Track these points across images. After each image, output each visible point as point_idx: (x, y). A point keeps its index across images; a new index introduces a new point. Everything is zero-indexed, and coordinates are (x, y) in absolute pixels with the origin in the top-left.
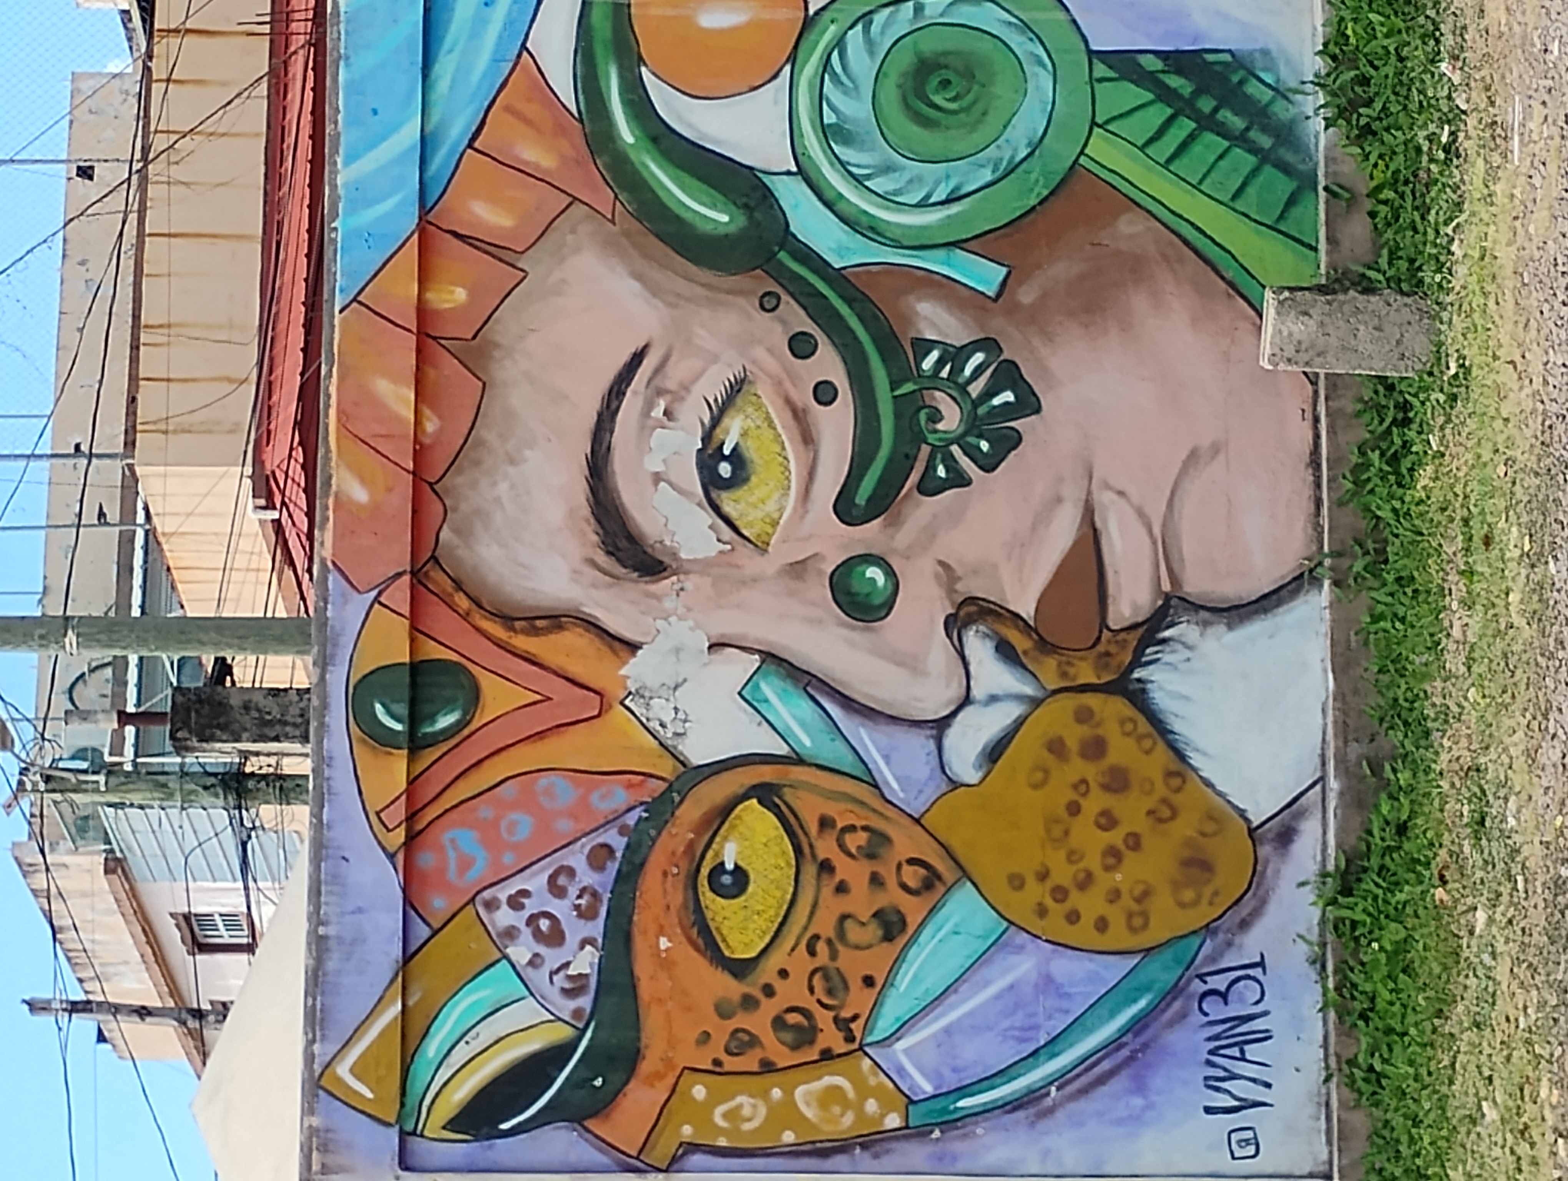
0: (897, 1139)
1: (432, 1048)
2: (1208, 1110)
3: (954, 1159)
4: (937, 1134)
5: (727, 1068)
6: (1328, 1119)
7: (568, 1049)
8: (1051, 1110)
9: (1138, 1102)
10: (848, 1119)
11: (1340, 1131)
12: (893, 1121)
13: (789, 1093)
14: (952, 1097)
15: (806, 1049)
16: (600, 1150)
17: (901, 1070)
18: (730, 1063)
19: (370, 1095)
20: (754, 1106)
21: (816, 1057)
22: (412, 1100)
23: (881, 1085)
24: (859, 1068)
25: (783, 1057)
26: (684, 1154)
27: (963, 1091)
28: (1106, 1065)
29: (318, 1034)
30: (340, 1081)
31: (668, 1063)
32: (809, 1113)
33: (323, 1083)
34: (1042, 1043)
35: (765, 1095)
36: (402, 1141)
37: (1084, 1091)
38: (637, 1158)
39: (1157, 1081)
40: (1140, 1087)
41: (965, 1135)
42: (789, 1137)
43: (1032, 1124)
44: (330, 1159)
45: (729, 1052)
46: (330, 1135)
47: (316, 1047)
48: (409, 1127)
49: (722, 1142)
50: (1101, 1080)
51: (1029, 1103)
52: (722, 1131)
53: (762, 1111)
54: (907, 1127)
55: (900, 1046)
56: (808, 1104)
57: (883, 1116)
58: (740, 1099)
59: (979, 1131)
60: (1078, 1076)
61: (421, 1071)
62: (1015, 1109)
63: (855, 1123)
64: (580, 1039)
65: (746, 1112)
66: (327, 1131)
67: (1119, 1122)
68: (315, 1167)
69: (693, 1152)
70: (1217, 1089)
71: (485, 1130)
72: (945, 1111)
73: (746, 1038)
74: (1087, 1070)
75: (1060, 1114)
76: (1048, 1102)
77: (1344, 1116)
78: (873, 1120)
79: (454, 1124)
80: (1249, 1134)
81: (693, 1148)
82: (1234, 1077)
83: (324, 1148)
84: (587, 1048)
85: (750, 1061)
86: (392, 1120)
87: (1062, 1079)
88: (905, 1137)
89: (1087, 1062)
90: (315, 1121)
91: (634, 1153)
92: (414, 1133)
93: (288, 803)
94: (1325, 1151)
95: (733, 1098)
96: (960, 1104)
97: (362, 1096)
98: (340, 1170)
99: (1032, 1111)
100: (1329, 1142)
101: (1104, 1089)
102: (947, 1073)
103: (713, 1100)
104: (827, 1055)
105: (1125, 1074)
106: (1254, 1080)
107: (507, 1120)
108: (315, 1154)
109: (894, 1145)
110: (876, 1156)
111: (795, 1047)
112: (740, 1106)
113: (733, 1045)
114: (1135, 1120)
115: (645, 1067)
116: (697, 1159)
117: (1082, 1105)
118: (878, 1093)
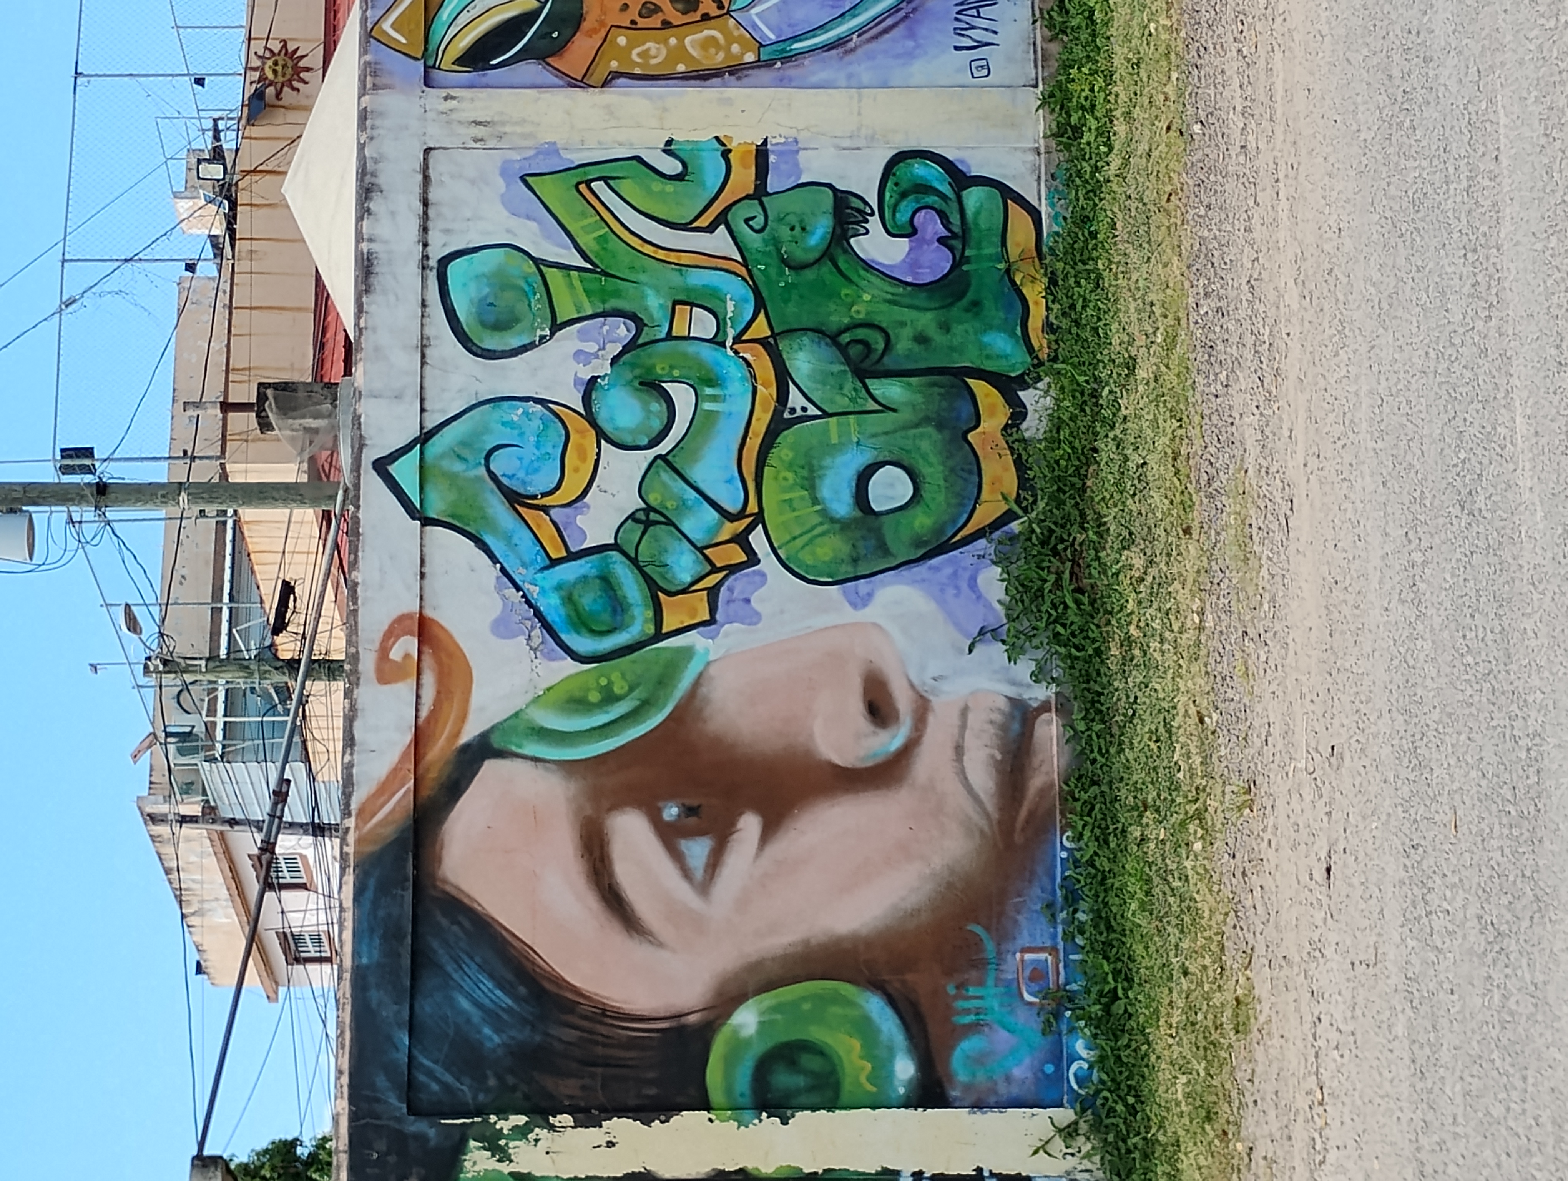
0: (752, 68)
1: (445, 14)
2: (957, 48)
3: (791, 79)
4: (779, 64)
5: (639, 26)
6: (1035, 52)
7: (536, 13)
8: (852, 50)
9: (910, 44)
10: (721, 56)
11: (1043, 56)
12: (750, 57)
13: (681, 40)
14: (788, 42)
15: (692, 13)
16: (557, 76)
17: (755, 26)
18: (642, 22)
19: (404, 41)
20: (658, 49)
21: (699, 18)
22: (432, 47)
23: (741, 36)
24: (727, 24)
25: (676, 18)
26: (613, 79)
27: (795, 38)
28: (889, 22)
29: (370, 4)
30: (385, 33)
31: (602, 23)
32: (694, 53)
33: (373, 34)
34: (847, 8)
35: (666, 41)
36: (425, 71)
37: (875, 37)
38: (582, 81)
39: (923, 31)
40: (911, 35)
41: (798, 66)
42: (681, 68)
43: (841, 58)
44: (378, 81)
45: (640, 15)
46: (378, 66)
47: (369, 13)
48: (430, 63)
49: (637, 71)
50: (886, 31)
51: (839, 45)
52: (638, 65)
53: (664, 52)
54: (759, 61)
55: (753, 11)
56: (693, 47)
57: (743, 54)
58: (648, 45)
59: (806, 62)
60: (871, 28)
61: (438, 29)
62: (829, 50)
63: (725, 58)
64: (542, 8)
65: (653, 52)
66: (376, 63)
67: (898, 56)
68: (369, 86)
69: (618, 78)
70: (963, 35)
71: (480, 65)
72: (783, 51)
73: (653, 7)
74: (876, 25)
75: (859, 51)
76: (851, 45)
77: (1045, 46)
78: (735, 57)
79: (459, 61)
80: (984, 63)
81: (617, 75)
82: (973, 27)
83: (374, 74)
84: (548, 14)
85: (655, 21)
86: (419, 56)
87: (861, 31)
88: (759, 67)
89: (877, 20)
90: (368, 58)
91: (580, 78)
92: (434, 67)
93: (335, 680)
94: (1034, 72)
95: (644, 44)
96: (793, 47)
97: (400, 42)
98: (386, 87)
99: (841, 50)
100: (1036, 66)
101: (887, 36)
102: (785, 27)
103: (631, 46)
104: (706, 17)
105: (902, 26)
106: (986, 30)
107: (495, 58)
108: (368, 78)
109: (750, 72)
110: (739, 78)
111: (684, 13)
112: (648, 50)
113: (644, 11)
114: (909, 56)
115: (586, 25)
116: (622, 81)
117: (873, 45)
118: (739, 40)
